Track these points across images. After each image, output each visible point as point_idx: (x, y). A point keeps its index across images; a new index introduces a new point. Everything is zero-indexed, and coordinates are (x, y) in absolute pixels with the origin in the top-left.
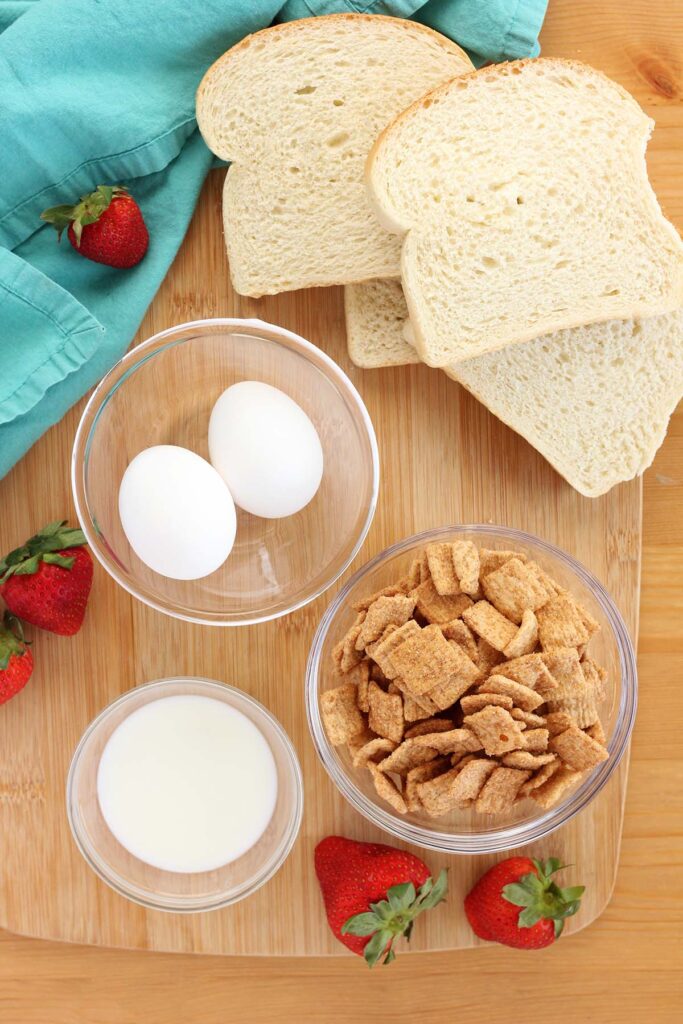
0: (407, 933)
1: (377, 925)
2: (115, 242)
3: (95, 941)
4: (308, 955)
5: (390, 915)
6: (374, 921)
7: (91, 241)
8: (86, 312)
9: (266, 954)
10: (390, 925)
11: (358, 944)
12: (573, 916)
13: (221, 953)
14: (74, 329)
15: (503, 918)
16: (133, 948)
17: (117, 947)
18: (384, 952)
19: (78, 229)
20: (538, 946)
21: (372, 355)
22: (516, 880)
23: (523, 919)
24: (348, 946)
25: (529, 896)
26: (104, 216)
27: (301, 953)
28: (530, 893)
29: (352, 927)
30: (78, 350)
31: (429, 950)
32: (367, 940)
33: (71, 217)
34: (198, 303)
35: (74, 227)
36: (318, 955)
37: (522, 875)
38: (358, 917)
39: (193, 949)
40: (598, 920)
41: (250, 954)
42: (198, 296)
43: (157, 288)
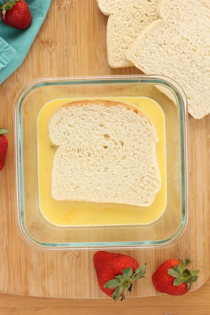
0: (130, 289)
1: (118, 285)
2: (19, 18)
3: (8, 292)
4: (91, 298)
5: (123, 281)
6: (117, 282)
7: (9, 17)
8: (7, 44)
9: (74, 297)
10: (123, 285)
11: (110, 292)
12: (194, 282)
13: (56, 297)
14: (3, 51)
15: (167, 282)
16: (22, 295)
17: (16, 294)
18: (120, 296)
19: (4, 12)
20: (181, 294)
21: (117, 62)
22: (172, 267)
23: (175, 283)
24: (106, 293)
25: (177, 273)
26: (14, 7)
27: (88, 297)
28: (178, 272)
29: (107, 285)
30: (5, 59)
31: (138, 297)
32: (114, 290)
33: (2, 9)
34: (50, 43)
35: (2, 12)
36: (95, 298)
37: (174, 266)
38: (110, 281)
39: (46, 296)
40: (204, 286)
41: (68, 298)
42: (50, 41)
43: (35, 37)
